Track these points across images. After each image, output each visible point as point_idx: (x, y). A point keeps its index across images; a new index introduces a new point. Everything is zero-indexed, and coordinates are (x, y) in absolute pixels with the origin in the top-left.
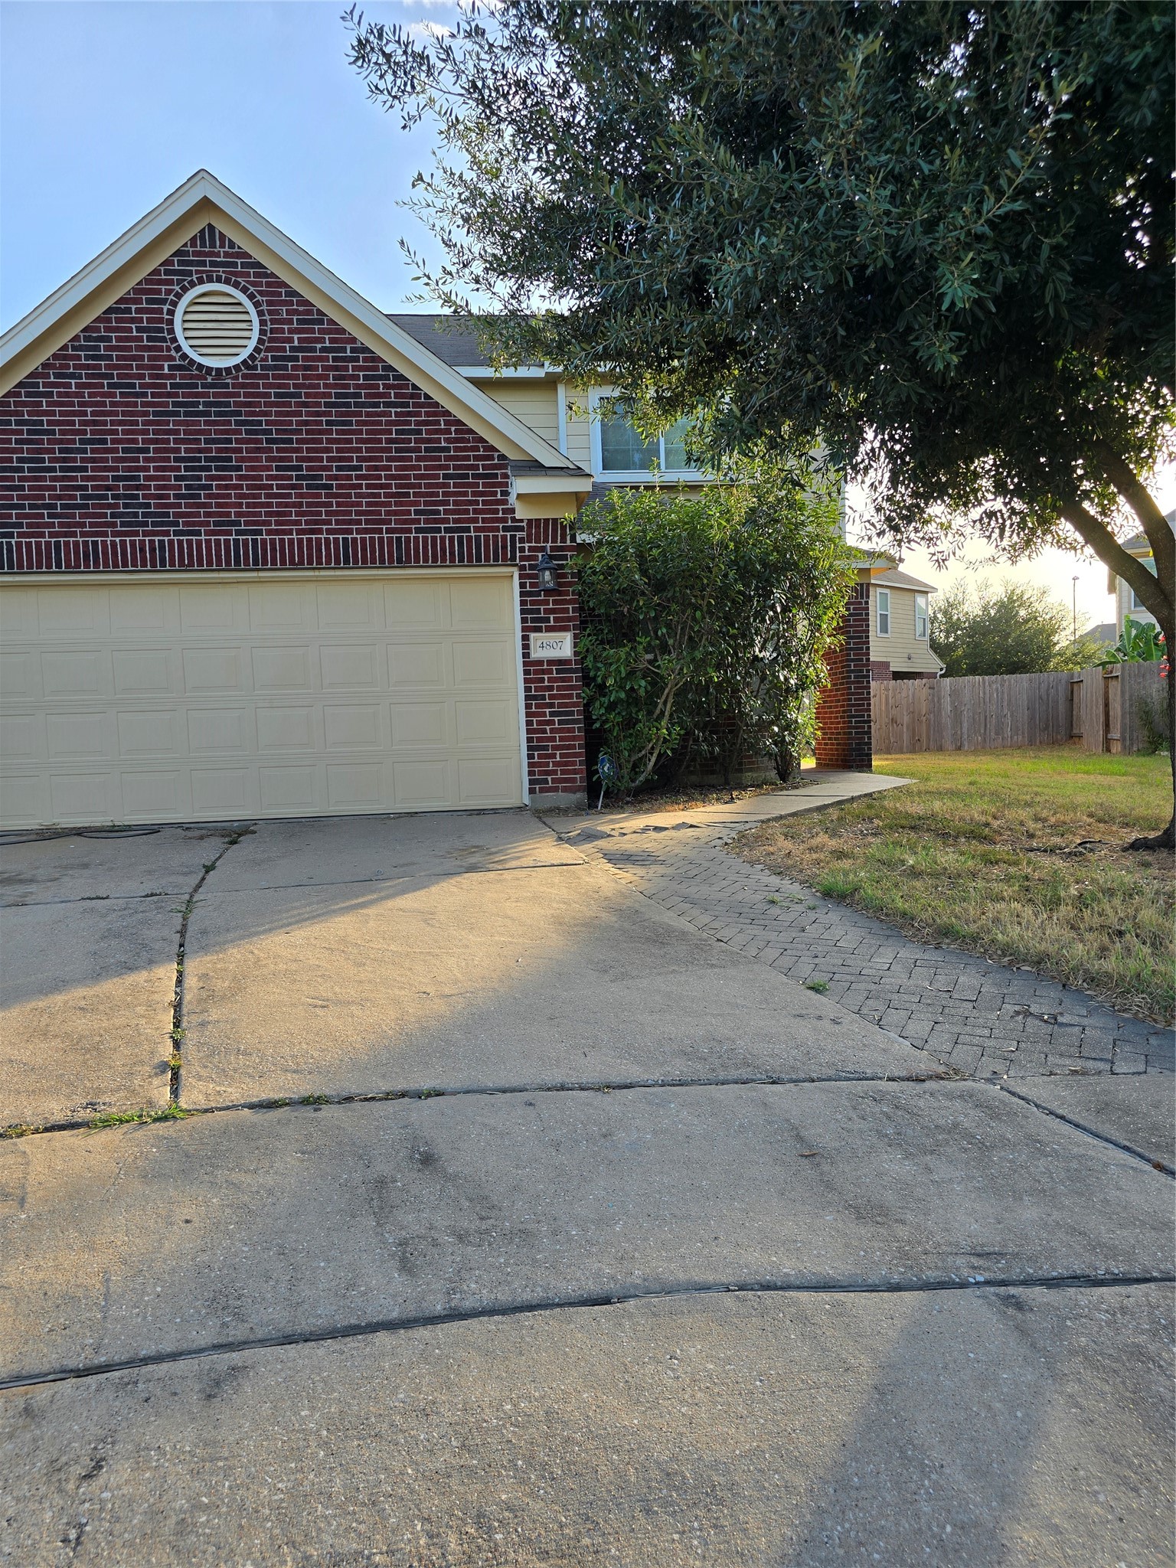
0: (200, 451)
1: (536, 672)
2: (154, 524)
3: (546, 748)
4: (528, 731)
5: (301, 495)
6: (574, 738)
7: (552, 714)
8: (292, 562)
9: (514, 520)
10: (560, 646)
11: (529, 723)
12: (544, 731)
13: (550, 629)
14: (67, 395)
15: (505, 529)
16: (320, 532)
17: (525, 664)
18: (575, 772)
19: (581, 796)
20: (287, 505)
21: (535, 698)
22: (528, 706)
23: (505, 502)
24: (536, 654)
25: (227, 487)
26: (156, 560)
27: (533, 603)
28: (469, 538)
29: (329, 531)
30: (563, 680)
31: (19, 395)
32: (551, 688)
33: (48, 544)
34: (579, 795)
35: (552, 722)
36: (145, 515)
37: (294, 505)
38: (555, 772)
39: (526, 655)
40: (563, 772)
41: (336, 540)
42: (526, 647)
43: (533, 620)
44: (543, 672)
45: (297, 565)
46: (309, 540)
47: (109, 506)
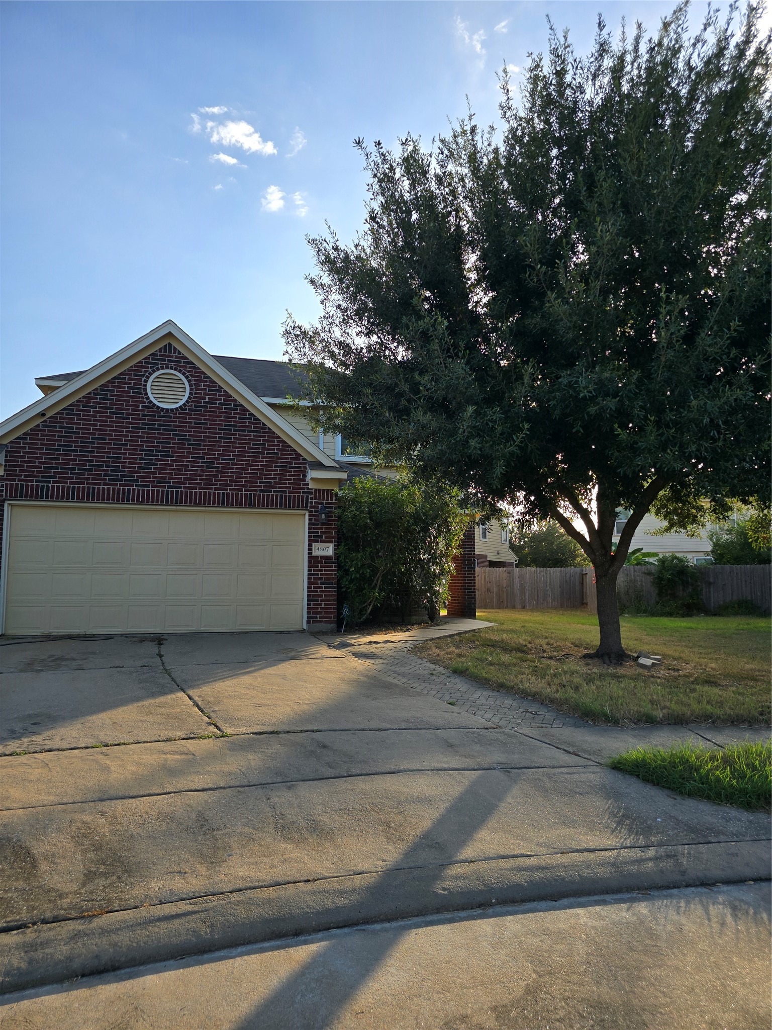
0: (153, 447)
1: (315, 562)
2: (126, 481)
3: (317, 600)
4: (308, 592)
5: (203, 471)
6: (331, 596)
7: (321, 583)
8: (195, 503)
9: (308, 489)
10: (327, 550)
11: (309, 587)
12: (317, 592)
13: (323, 542)
14: (88, 416)
15: (304, 493)
16: (211, 489)
17: (309, 558)
18: (331, 613)
19: (333, 626)
20: (195, 475)
21: (313, 575)
22: (309, 579)
23: (304, 480)
24: (315, 553)
25: (165, 465)
26: (125, 498)
27: (315, 528)
28: (286, 496)
29: (215, 489)
30: (328, 566)
31: (63, 414)
32: (321, 570)
33: (69, 487)
34: (332, 625)
35: (321, 587)
36: (121, 476)
37: (199, 475)
38: (321, 613)
39: (310, 553)
40: (325, 613)
41: (219, 494)
42: (310, 549)
43: (315, 537)
44: (318, 562)
45: (197, 504)
46: (205, 493)
47: (103, 470)
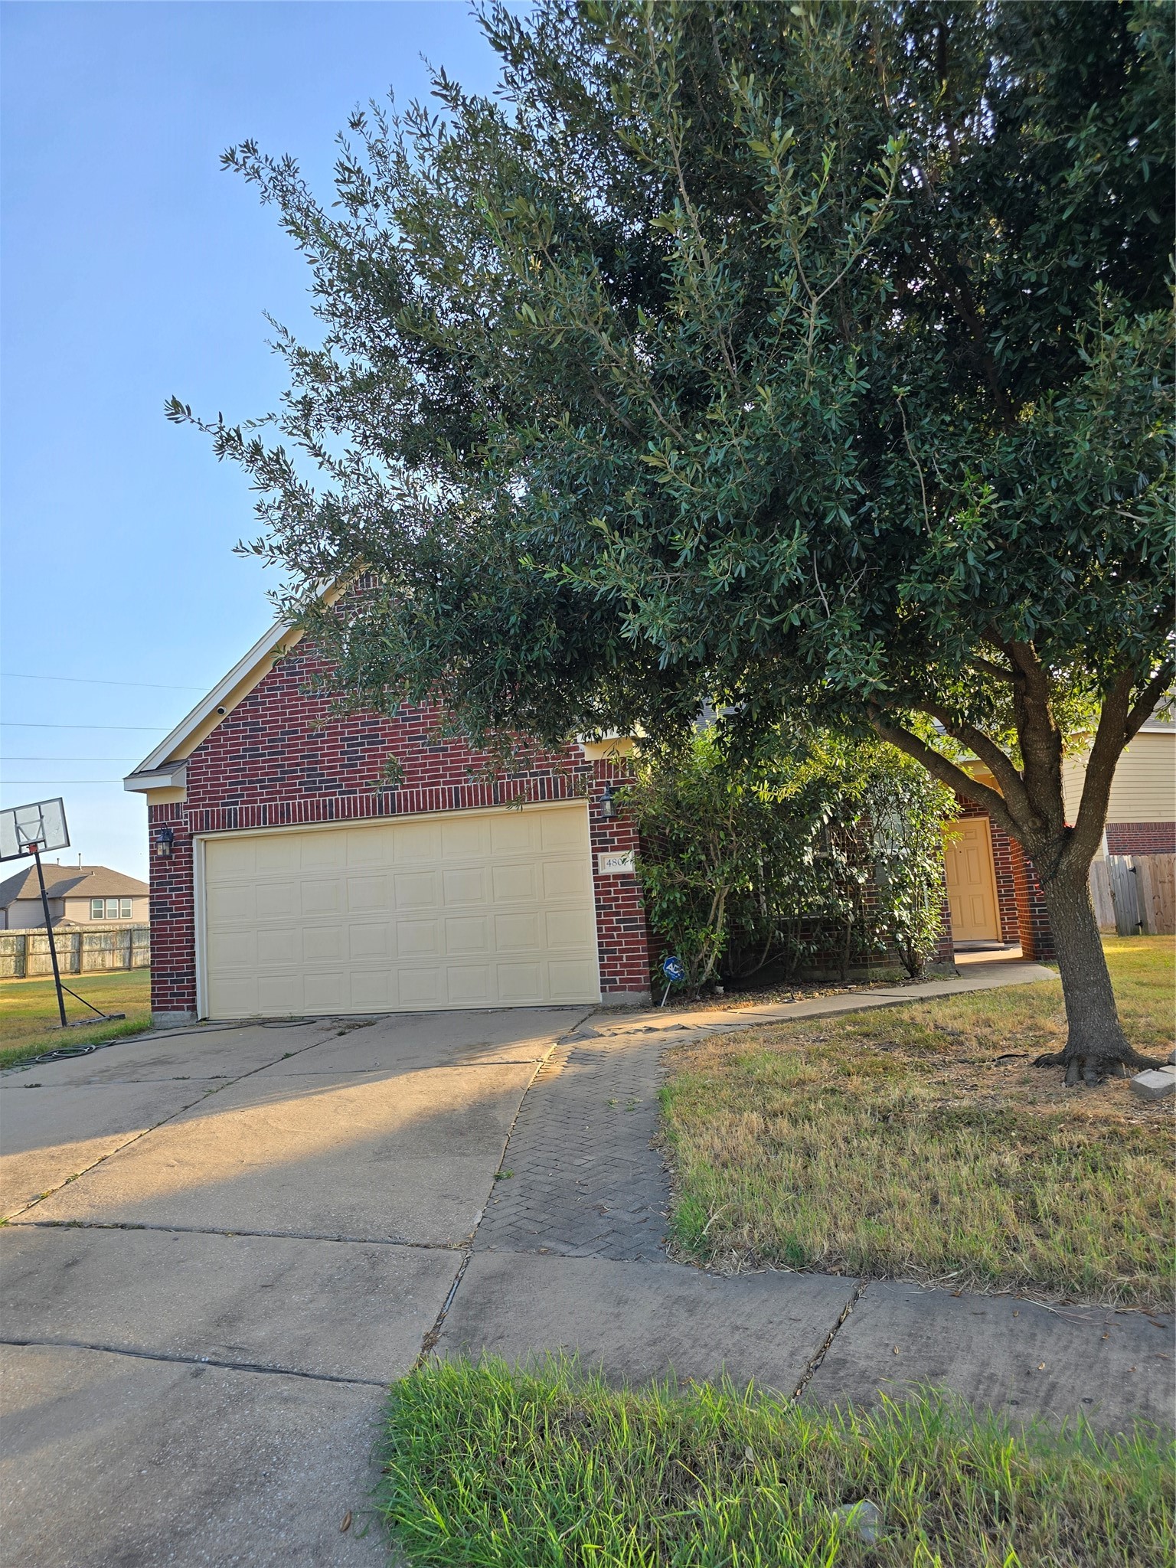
0: (357, 732)
1: (604, 886)
2: (327, 788)
3: (613, 951)
4: (599, 937)
5: (425, 758)
6: (638, 942)
7: (618, 921)
8: (419, 809)
9: (584, 762)
10: (621, 863)
11: (599, 930)
12: (612, 937)
13: (614, 849)
14: (275, 702)
15: (577, 770)
16: (438, 784)
17: (595, 879)
18: (640, 973)
19: (645, 995)
20: (415, 766)
21: (603, 907)
22: (598, 915)
23: (576, 748)
24: (602, 872)
25: (375, 756)
26: (327, 814)
27: (600, 828)
28: (549, 780)
29: (445, 783)
30: (627, 891)
31: (245, 705)
32: (616, 899)
33: (259, 807)
34: (643, 994)
35: (619, 929)
36: (321, 782)
37: (420, 765)
38: (622, 973)
39: (595, 872)
40: (629, 973)
41: (450, 789)
42: (595, 864)
43: (601, 842)
44: (610, 885)
45: (422, 810)
46: (431, 791)
47: (298, 777)
